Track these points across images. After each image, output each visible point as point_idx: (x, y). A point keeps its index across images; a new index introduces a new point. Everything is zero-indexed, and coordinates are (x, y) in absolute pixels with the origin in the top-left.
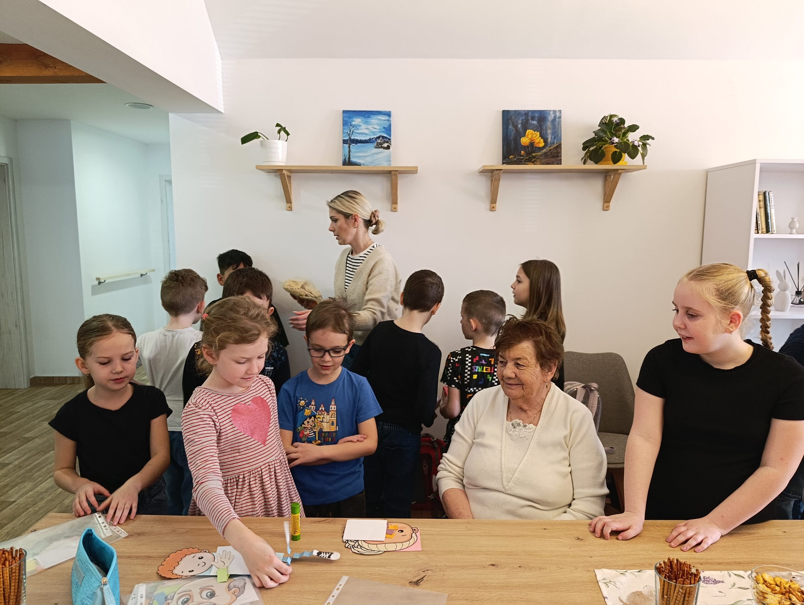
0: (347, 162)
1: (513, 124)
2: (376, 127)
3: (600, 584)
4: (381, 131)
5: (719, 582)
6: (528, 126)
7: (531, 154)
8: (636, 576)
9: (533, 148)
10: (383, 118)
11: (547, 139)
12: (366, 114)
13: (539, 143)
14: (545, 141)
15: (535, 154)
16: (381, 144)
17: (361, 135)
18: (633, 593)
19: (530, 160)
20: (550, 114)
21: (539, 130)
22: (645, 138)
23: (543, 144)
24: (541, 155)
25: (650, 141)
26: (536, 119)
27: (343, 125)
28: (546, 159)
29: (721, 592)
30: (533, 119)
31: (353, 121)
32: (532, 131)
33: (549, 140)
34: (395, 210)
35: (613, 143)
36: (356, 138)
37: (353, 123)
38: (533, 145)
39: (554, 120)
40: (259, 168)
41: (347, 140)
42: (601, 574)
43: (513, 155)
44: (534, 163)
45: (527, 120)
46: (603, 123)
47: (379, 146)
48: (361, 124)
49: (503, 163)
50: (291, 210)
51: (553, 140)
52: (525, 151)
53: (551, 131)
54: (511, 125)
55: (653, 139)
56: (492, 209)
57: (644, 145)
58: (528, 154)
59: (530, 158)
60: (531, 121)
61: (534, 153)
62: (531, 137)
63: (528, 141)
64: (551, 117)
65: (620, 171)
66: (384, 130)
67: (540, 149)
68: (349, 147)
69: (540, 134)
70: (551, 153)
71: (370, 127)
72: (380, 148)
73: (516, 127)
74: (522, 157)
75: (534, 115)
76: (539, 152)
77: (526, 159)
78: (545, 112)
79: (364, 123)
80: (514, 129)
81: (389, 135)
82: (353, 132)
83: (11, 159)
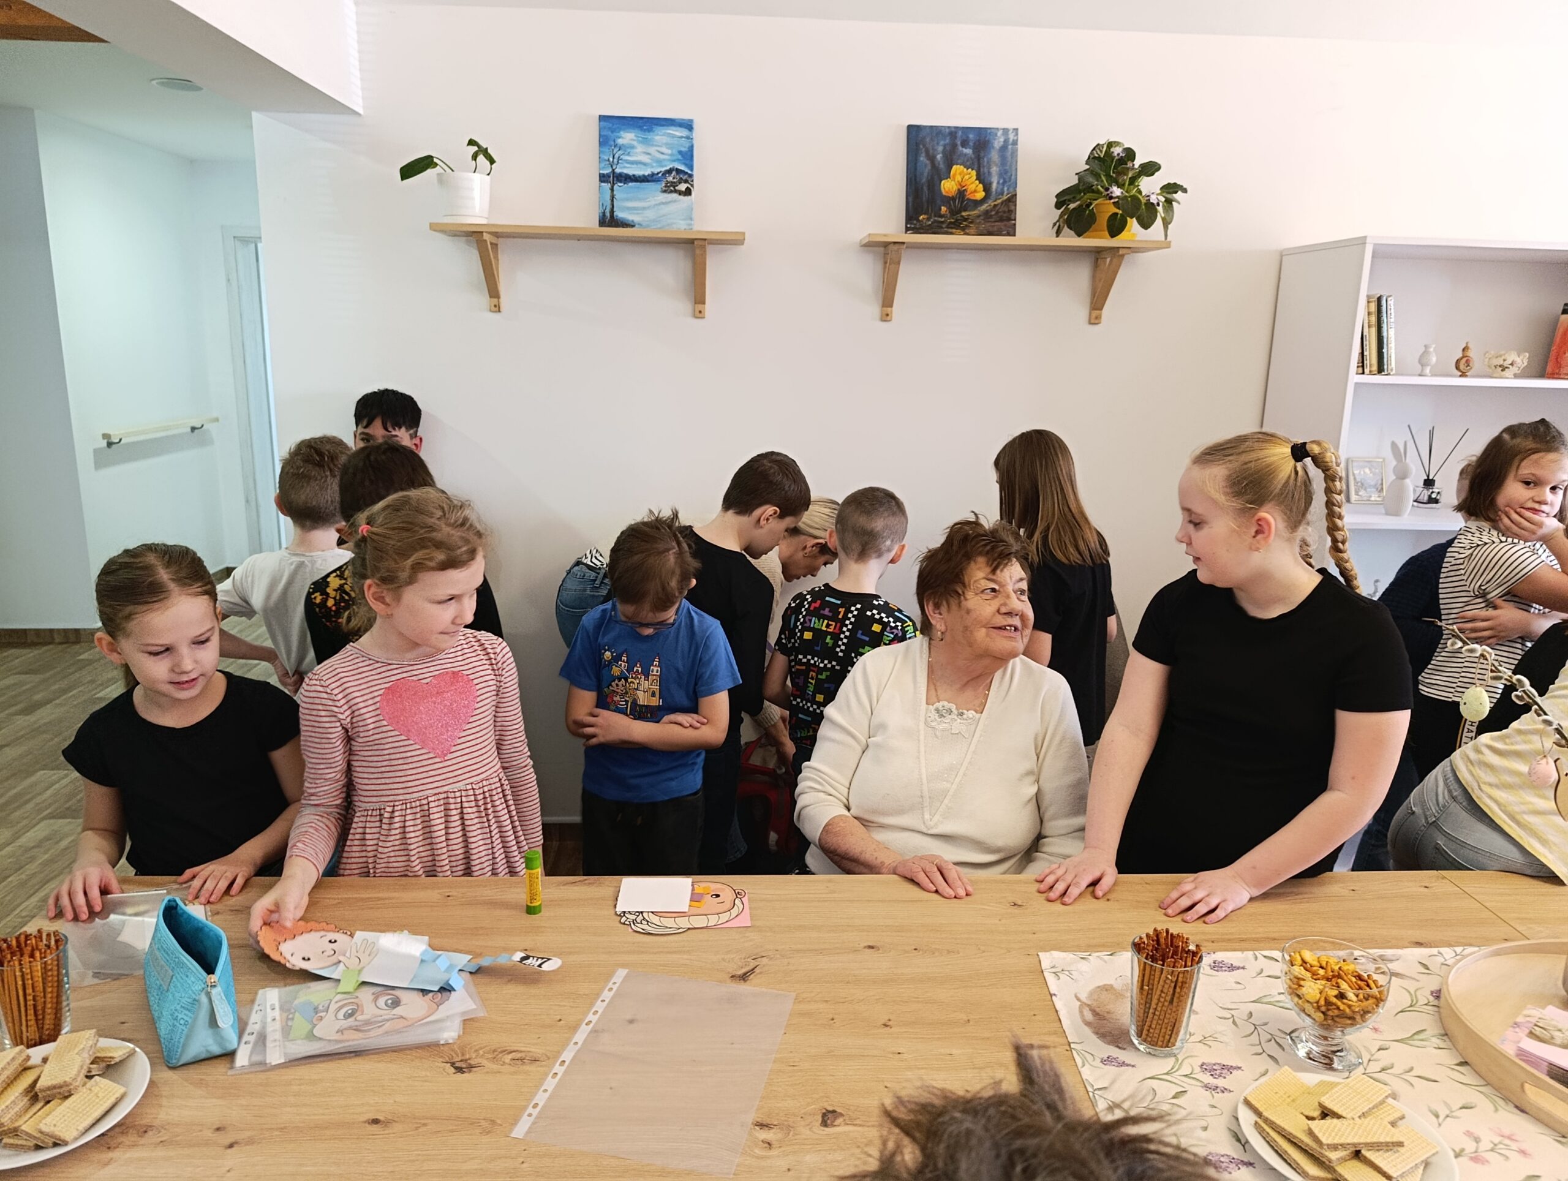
0: (609, 220)
1: (927, 152)
2: (664, 150)
3: (1045, 974)
4: (675, 158)
5: (1238, 968)
6: (955, 157)
7: (960, 212)
8: (1106, 962)
9: (963, 202)
10: (678, 134)
11: (991, 184)
12: (645, 124)
13: (975, 191)
14: (987, 189)
15: (967, 213)
16: (674, 184)
17: (635, 166)
18: (1099, 987)
19: (958, 225)
20: (996, 135)
21: (976, 166)
22: (1171, 189)
23: (983, 194)
24: (979, 216)
25: (1179, 196)
26: (971, 144)
27: (601, 144)
28: (986, 225)
29: (1239, 983)
30: (965, 144)
31: (619, 137)
32: (962, 167)
33: (994, 186)
34: (701, 315)
35: (1111, 198)
36: (625, 171)
37: (620, 141)
38: (964, 196)
39: (1004, 148)
40: (435, 227)
41: (608, 176)
42: (1047, 959)
43: (925, 214)
44: (965, 231)
45: (954, 146)
46: (1095, 158)
47: (670, 188)
48: (635, 143)
49: (907, 229)
50: (499, 311)
51: (1001, 187)
52: (949, 208)
53: (998, 169)
54: (923, 155)
55: (1185, 191)
56: (886, 317)
57: (1169, 202)
58: (954, 212)
59: (957, 220)
60: (960, 148)
61: (965, 210)
62: (960, 179)
63: (955, 188)
64: (998, 143)
65: (1121, 252)
66: (680, 157)
67: (978, 203)
68: (612, 189)
69: (977, 175)
70: (997, 212)
71: (651, 150)
72: (671, 192)
73: (932, 159)
74: (943, 220)
75: (968, 137)
76: (974, 210)
77: (951, 223)
78: (989, 131)
79: (640, 142)
80: (928, 163)
81: (690, 167)
82: (619, 158)
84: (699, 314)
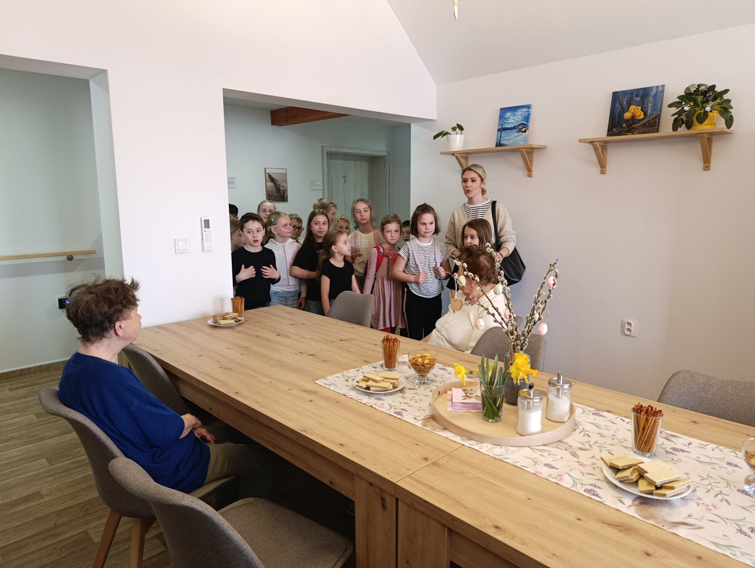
0: (498, 144)
1: (620, 102)
2: (519, 117)
4: (522, 119)
6: (632, 102)
7: (632, 125)
9: (633, 121)
10: (525, 110)
11: (647, 111)
12: (515, 109)
13: (640, 116)
14: (645, 114)
15: (635, 125)
16: (521, 129)
17: (509, 124)
19: (630, 131)
20: (653, 89)
21: (641, 105)
23: (643, 116)
24: (640, 126)
26: (640, 95)
27: (500, 118)
28: (644, 129)
30: (636, 96)
31: (506, 115)
32: (635, 106)
33: (649, 112)
36: (506, 127)
37: (506, 116)
38: (634, 118)
39: (655, 95)
41: (500, 129)
43: (616, 128)
44: (633, 133)
45: (632, 98)
46: (689, 90)
47: (520, 131)
48: (510, 116)
49: (608, 135)
51: (652, 112)
52: (627, 124)
53: (651, 105)
54: (618, 103)
56: (603, 172)
58: (629, 126)
59: (630, 129)
60: (635, 98)
62: (633, 111)
63: (630, 115)
64: (653, 93)
66: (524, 119)
67: (640, 120)
68: (501, 134)
69: (641, 109)
70: (649, 123)
71: (515, 118)
72: (520, 132)
73: (621, 104)
74: (623, 129)
75: (639, 93)
76: (638, 124)
77: (627, 130)
78: (649, 88)
79: (512, 116)
80: (619, 106)
81: (527, 122)
82: (505, 122)
83: (389, 153)
84: (530, 176)
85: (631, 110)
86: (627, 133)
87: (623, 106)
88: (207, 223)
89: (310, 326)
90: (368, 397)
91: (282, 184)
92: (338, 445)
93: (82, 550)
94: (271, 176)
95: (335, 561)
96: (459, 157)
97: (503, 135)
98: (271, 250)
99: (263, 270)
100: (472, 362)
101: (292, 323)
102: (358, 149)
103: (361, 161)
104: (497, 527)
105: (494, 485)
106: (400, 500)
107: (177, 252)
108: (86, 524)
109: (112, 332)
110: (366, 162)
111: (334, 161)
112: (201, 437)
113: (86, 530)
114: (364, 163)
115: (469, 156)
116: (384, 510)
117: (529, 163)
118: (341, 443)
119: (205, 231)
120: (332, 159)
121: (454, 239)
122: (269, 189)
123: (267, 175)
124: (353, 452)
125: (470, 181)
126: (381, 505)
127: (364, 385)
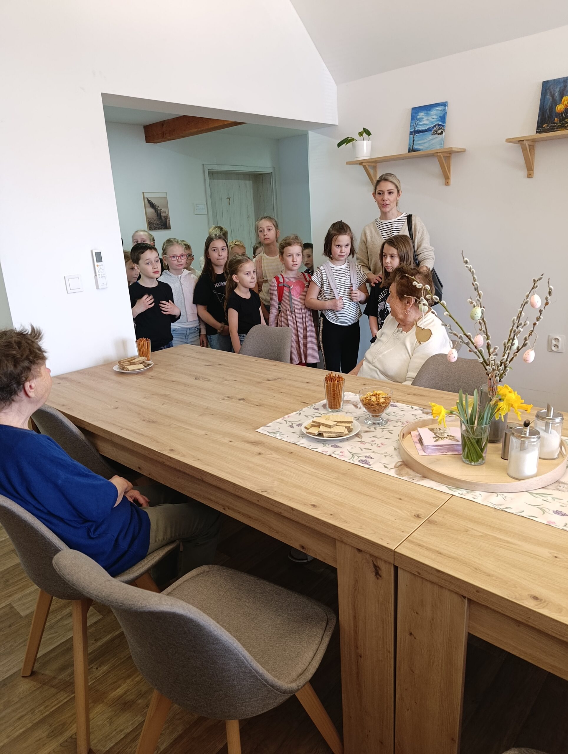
0: (412, 150)
1: (551, 92)
2: (434, 117)
4: (438, 119)
6: (565, 92)
7: (565, 120)
9: (566, 114)
10: (440, 109)
12: (427, 108)
15: (567, 120)
16: (436, 131)
17: (422, 126)
19: (563, 126)
27: (411, 120)
31: (418, 115)
36: (419, 129)
37: (418, 117)
41: (413, 132)
43: (546, 124)
44: (566, 128)
45: (565, 87)
47: (436, 133)
48: (423, 116)
49: (537, 132)
52: (559, 118)
54: (549, 95)
56: (530, 176)
58: (561, 120)
61: (567, 118)
62: (566, 103)
63: (563, 108)
66: (440, 119)
68: (414, 137)
71: (430, 118)
72: (435, 134)
73: (553, 96)
74: (555, 125)
77: (559, 126)
79: (426, 116)
80: (551, 98)
81: (444, 122)
82: (417, 124)
83: (274, 169)
84: (447, 184)
85: (564, 101)
86: (559, 128)
87: (555, 98)
88: (99, 257)
89: (228, 366)
90: (323, 445)
91: (163, 210)
92: (310, 506)
93: (10, 626)
94: (150, 201)
95: (321, 636)
96: (367, 167)
97: (416, 139)
98: (168, 284)
99: (162, 305)
100: (421, 395)
101: (208, 364)
102: (241, 166)
103: (246, 180)
104: (535, 598)
105: (508, 542)
106: (401, 568)
107: (69, 291)
108: (9, 596)
109: (22, 394)
110: (250, 180)
111: (216, 181)
112: (133, 501)
113: (10, 604)
114: (248, 182)
115: (378, 165)
116: (378, 578)
117: (447, 169)
118: (313, 503)
119: (98, 266)
120: (213, 179)
121: (367, 261)
122: (150, 216)
123: (146, 201)
124: (331, 514)
125: (386, 193)
126: (374, 574)
127: (315, 431)
